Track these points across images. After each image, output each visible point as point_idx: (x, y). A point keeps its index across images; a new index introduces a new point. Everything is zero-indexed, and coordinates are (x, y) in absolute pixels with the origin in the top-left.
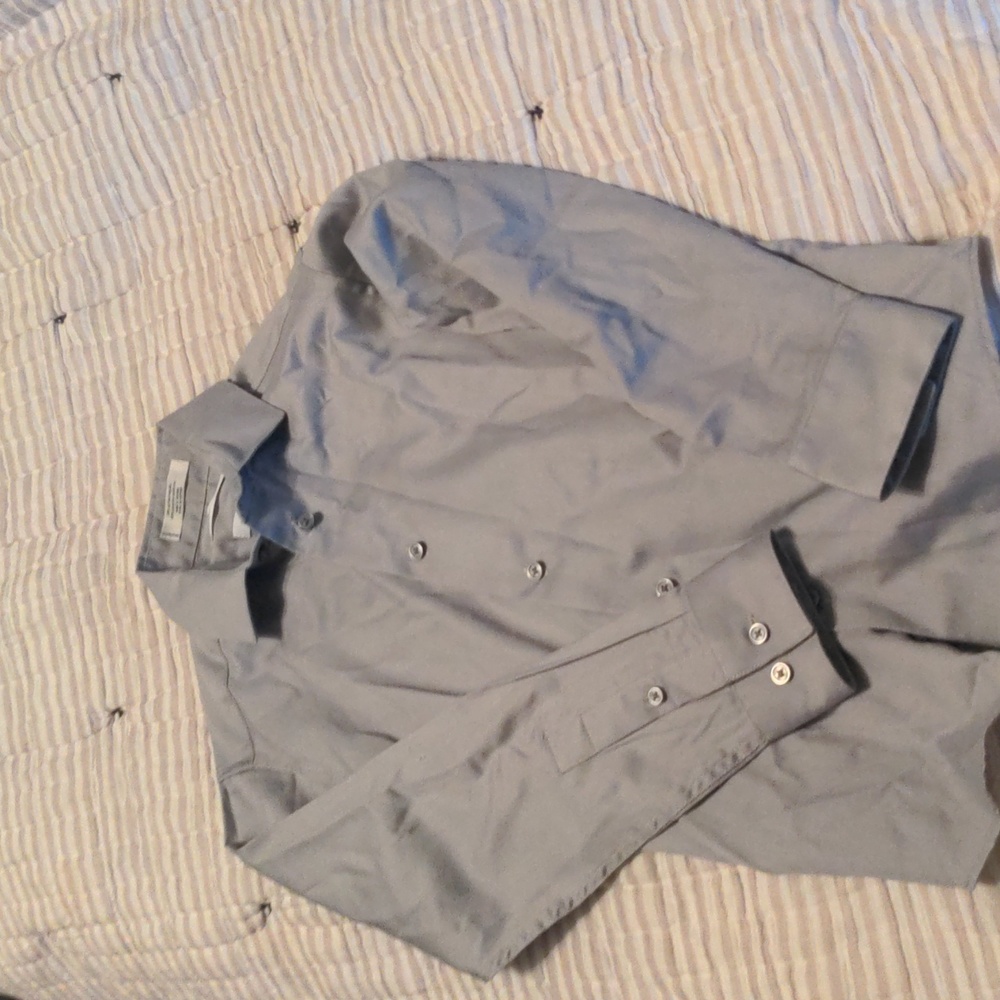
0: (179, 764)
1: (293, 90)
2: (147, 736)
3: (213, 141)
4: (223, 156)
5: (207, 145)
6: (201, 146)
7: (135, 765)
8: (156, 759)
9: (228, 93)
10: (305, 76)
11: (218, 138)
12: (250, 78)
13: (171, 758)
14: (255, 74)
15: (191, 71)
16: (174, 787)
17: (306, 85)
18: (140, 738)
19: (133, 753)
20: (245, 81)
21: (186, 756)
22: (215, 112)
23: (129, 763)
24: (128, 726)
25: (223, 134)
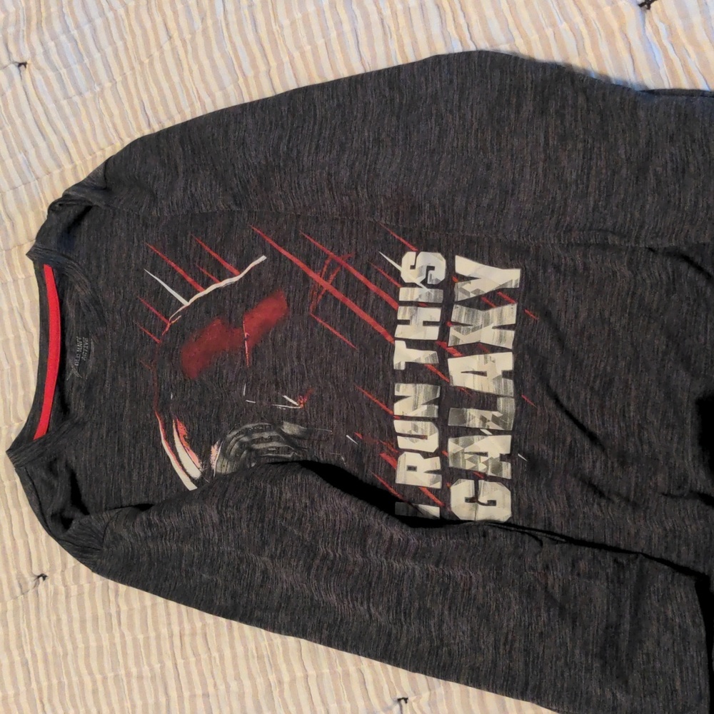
0: (95, 619)
1: (176, 79)
2: (68, 596)
3: (107, 118)
4: (116, 131)
5: (102, 120)
6: (97, 122)
7: (59, 620)
8: (76, 615)
9: (118, 79)
10: (185, 66)
11: (111, 116)
12: (137, 67)
13: (89, 616)
14: (141, 63)
15: (86, 61)
16: (92, 637)
17: (186, 73)
18: (62, 598)
19: (56, 609)
20: (133, 69)
21: (101, 612)
22: (108, 95)
23: (54, 618)
24: (51, 587)
25: (116, 112)
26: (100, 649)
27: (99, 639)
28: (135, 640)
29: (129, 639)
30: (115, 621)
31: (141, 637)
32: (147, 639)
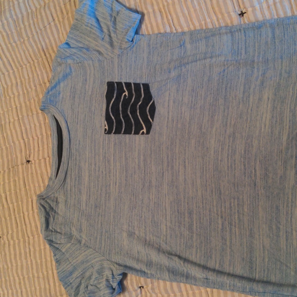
26: (22, 266)
27: (22, 262)
28: (36, 262)
29: (34, 262)
30: (28, 255)
31: (39, 261)
32: (41, 262)
